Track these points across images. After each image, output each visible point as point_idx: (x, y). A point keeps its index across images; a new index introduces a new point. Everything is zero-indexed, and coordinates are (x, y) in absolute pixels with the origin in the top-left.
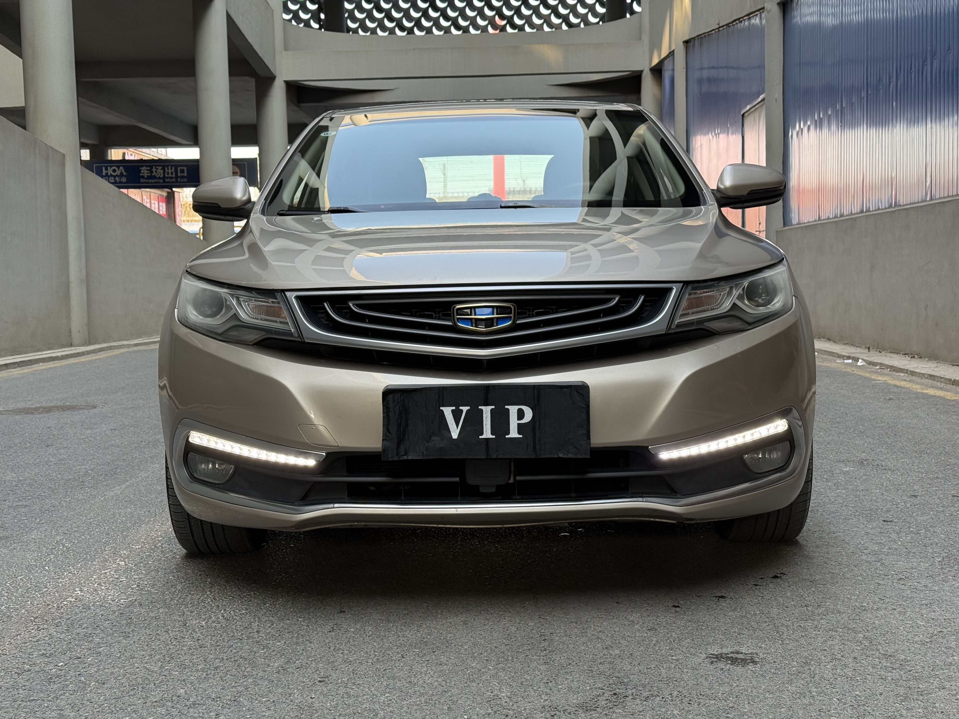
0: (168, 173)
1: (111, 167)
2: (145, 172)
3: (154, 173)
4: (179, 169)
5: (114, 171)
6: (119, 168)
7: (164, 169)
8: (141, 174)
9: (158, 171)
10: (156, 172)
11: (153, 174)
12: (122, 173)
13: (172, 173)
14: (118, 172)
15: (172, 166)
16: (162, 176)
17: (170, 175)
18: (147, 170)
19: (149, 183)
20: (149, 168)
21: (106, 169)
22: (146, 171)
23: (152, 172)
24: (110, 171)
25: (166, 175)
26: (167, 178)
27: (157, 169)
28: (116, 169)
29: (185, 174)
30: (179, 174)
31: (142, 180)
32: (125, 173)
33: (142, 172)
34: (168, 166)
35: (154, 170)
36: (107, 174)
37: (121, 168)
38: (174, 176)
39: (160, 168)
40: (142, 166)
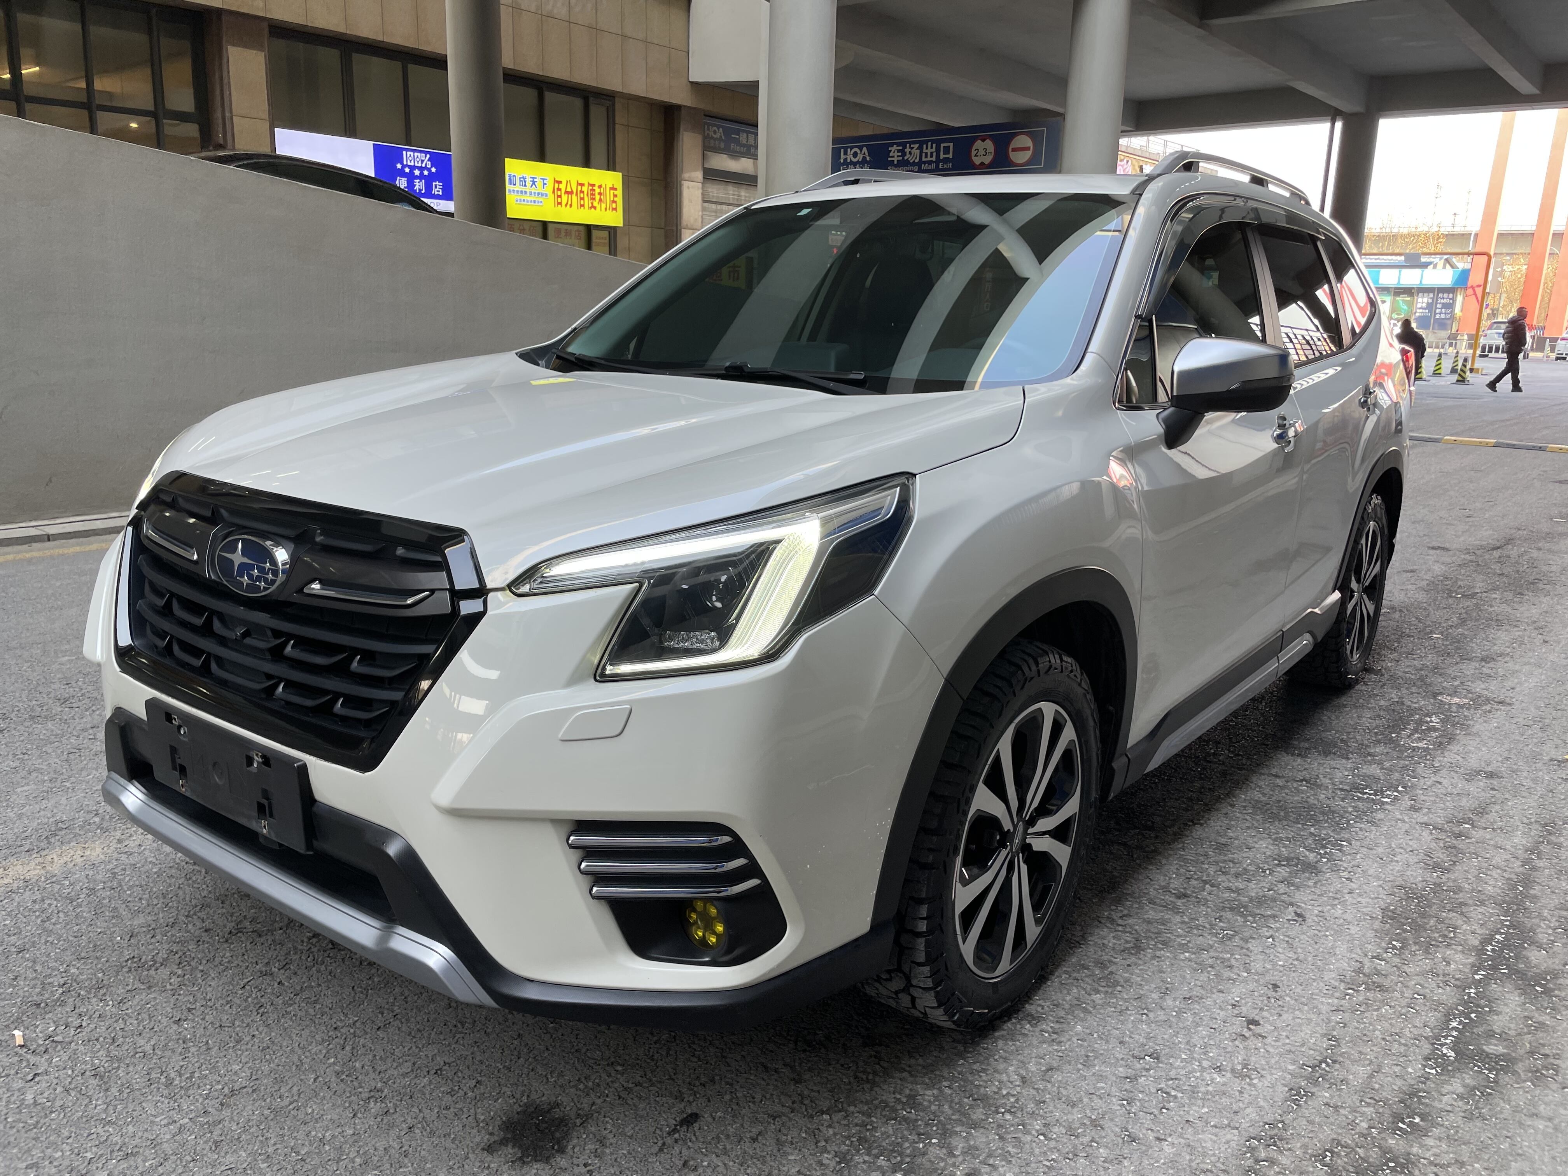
0: (926, 157)
1: (852, 148)
2: (894, 154)
3: (908, 155)
4: (942, 145)
5: (855, 155)
6: (861, 148)
7: (920, 148)
8: (890, 159)
9: (913, 151)
10: (910, 153)
11: (906, 158)
12: (864, 158)
13: (932, 156)
14: (860, 158)
15: (933, 142)
16: (917, 161)
17: (929, 159)
18: (899, 151)
20: (901, 148)
21: (846, 153)
22: (896, 154)
23: (904, 154)
24: (850, 157)
25: (924, 159)
26: (925, 162)
27: (912, 148)
28: (859, 152)
29: (950, 156)
30: (942, 156)
31: (890, 169)
32: (868, 159)
33: (891, 154)
34: (926, 142)
35: (908, 150)
36: (846, 159)
37: (865, 149)
38: (934, 159)
39: (916, 146)
40: (892, 145)
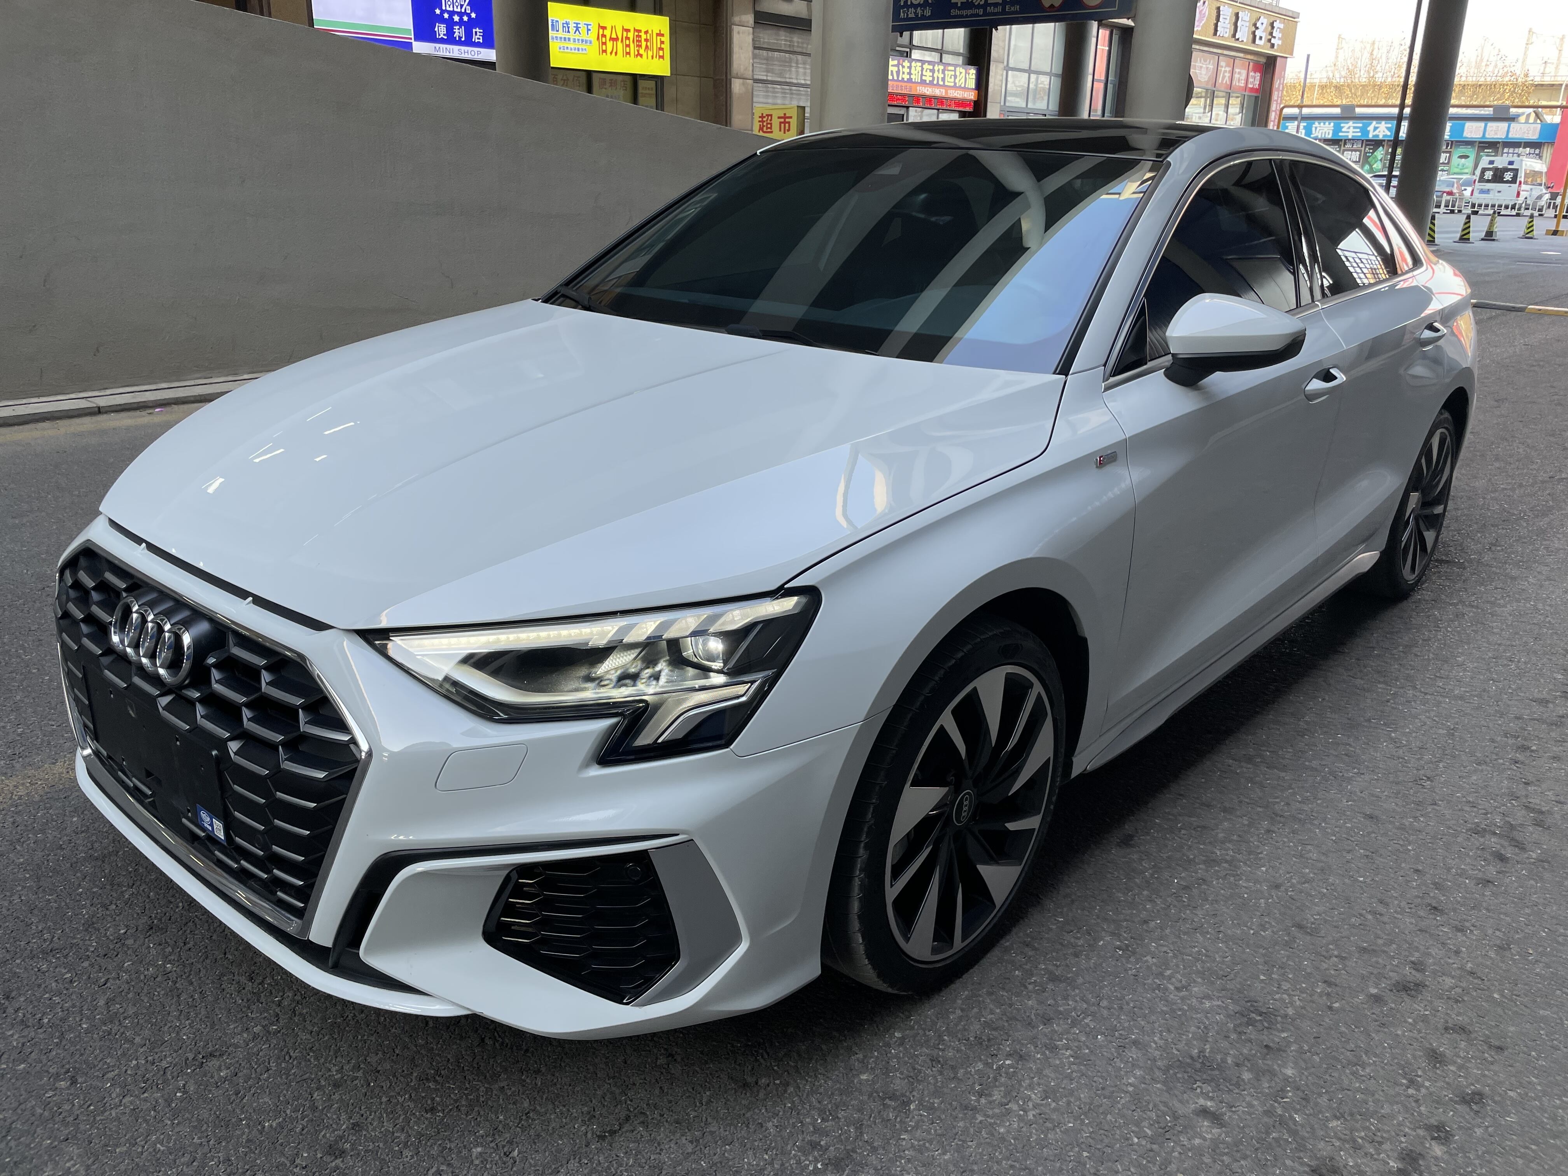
8: (953, 4)
12: (925, 1)
14: (921, 1)
16: (982, 5)
19: (962, 16)
24: (911, 2)
26: (990, 6)
31: (954, 12)
32: (930, 1)
36: (906, 3)
